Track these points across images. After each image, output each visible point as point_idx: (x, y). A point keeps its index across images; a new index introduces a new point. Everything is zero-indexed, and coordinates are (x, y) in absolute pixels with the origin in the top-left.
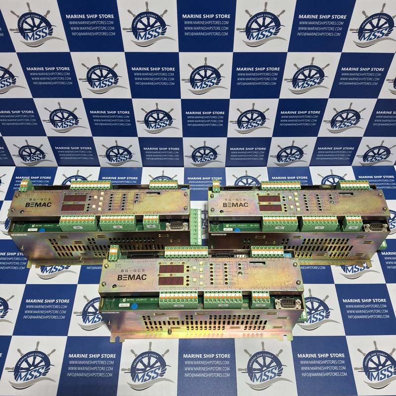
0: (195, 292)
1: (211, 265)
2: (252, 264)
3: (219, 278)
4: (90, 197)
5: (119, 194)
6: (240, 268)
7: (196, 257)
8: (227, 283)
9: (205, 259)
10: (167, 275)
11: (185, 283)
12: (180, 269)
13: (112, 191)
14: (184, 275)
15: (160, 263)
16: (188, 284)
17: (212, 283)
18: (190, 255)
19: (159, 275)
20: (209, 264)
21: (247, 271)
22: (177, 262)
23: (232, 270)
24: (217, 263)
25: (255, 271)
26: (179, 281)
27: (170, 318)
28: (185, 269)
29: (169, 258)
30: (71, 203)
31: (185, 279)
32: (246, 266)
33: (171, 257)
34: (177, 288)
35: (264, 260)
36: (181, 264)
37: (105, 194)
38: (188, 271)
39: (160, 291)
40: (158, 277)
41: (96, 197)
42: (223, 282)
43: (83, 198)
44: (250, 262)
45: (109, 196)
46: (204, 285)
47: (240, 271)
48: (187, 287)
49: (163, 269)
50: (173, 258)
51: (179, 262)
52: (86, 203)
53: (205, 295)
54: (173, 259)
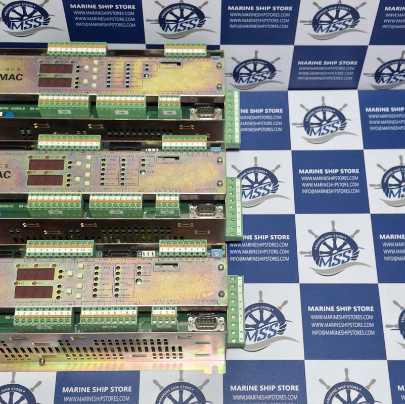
0: (69, 309)
1: (97, 268)
2: (158, 266)
3: (106, 288)
4: (78, 67)
5: (120, 63)
6: (139, 273)
7: (75, 257)
8: (116, 295)
9: (88, 259)
10: (29, 283)
11: (55, 295)
12: (48, 274)
13: (110, 59)
14: (53, 283)
15: (18, 266)
16: (58, 298)
17: (95, 296)
18: (65, 254)
19: (16, 283)
20: (93, 268)
21: (150, 278)
22: (43, 265)
23: (127, 276)
24: (106, 266)
25: (161, 277)
26: (46, 292)
27: (36, 344)
28: (57, 274)
29: (33, 257)
30: (52, 75)
31: (55, 289)
32: (148, 271)
33: (35, 257)
34: (42, 302)
35: (177, 260)
36: (51, 267)
37: (101, 64)
38: (60, 277)
39: (16, 307)
40: (15, 286)
41: (87, 67)
42: (110, 293)
43: (68, 68)
44: (156, 264)
45: (106, 67)
46: (83, 299)
47: (139, 277)
48: (57, 300)
49: (23, 274)
50: (39, 257)
51: (47, 263)
52: (73, 76)
53: (83, 313)
54: (38, 260)
